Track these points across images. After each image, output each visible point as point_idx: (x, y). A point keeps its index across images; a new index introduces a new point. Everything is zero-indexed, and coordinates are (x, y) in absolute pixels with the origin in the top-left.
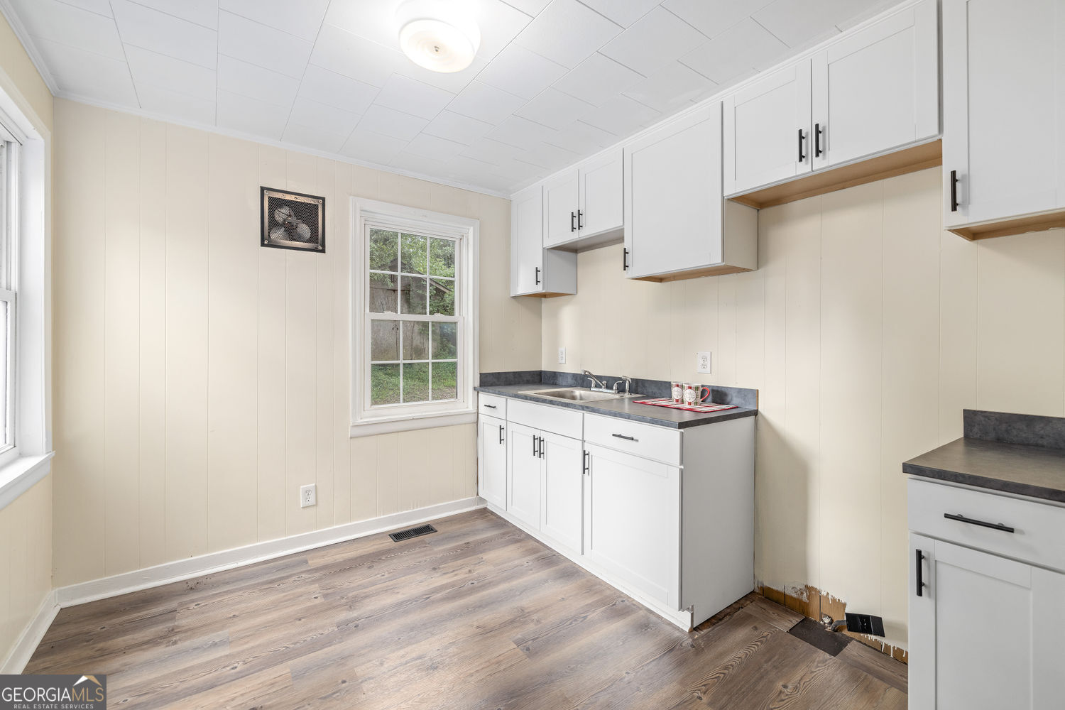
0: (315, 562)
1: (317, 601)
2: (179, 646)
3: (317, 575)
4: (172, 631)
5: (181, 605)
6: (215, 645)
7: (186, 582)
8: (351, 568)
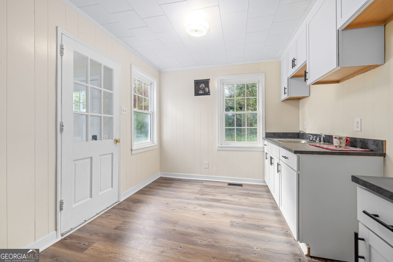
0: (204, 183)
1: (197, 191)
2: (169, 189)
3: (202, 186)
4: (170, 186)
5: (175, 182)
6: (173, 191)
7: (179, 179)
8: (211, 187)
